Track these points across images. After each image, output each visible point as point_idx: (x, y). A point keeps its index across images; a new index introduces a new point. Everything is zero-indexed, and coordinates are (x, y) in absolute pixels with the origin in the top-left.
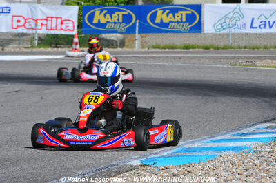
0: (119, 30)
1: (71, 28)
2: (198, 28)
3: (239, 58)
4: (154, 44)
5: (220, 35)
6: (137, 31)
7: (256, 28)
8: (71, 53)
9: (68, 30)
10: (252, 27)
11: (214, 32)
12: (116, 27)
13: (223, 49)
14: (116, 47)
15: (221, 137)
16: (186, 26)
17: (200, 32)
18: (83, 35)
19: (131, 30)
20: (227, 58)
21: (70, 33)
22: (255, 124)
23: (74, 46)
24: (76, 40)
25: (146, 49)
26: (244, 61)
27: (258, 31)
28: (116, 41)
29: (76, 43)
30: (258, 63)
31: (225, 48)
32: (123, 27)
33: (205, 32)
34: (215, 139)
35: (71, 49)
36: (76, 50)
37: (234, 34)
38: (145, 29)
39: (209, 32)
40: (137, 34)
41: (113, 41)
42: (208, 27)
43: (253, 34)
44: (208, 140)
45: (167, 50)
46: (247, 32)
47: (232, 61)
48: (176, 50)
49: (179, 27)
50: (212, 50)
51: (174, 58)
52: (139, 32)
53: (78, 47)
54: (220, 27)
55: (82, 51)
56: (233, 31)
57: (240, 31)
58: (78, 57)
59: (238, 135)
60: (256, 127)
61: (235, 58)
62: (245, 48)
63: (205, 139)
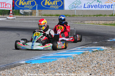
0: (30, 8)
1: (10, 7)
2: (62, 7)
3: (78, 20)
4: (44, 14)
5: (71, 10)
6: (37, 9)
7: (86, 8)
8: (9, 18)
9: (9, 8)
10: (84, 7)
11: (69, 9)
12: (28, 7)
13: (72, 16)
14: (29, 15)
15: (61, 52)
16: (57, 7)
17: (63, 9)
18: (14, 10)
19: (34, 8)
20: (73, 20)
21: (9, 9)
22: (77, 47)
23: (10, 14)
24: (11, 12)
25: (41, 16)
26: (80, 21)
27: (87, 9)
28: (28, 13)
29: (11, 14)
30: (86, 22)
31: (73, 16)
32: (31, 7)
33: (65, 9)
34: (58, 53)
35: (9, 16)
36: (11, 16)
37: (77, 10)
38: (40, 8)
39: (67, 9)
40: (37, 10)
41: (27, 12)
42: (66, 7)
43: (85, 10)
44: (56, 53)
45: (49, 16)
46: (82, 9)
47: (75, 21)
48: (52, 17)
49: (55, 7)
50: (68, 16)
51: (52, 20)
52: (38, 9)
53: (12, 15)
54: (71, 7)
55: (14, 17)
56: (76, 9)
57: (79, 9)
58: (12, 19)
59: (69, 51)
60: (77, 48)
61: (77, 20)
62: (81, 16)
63: (54, 53)
